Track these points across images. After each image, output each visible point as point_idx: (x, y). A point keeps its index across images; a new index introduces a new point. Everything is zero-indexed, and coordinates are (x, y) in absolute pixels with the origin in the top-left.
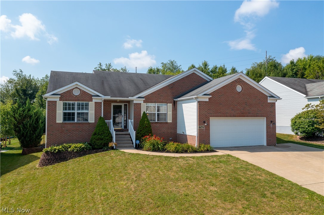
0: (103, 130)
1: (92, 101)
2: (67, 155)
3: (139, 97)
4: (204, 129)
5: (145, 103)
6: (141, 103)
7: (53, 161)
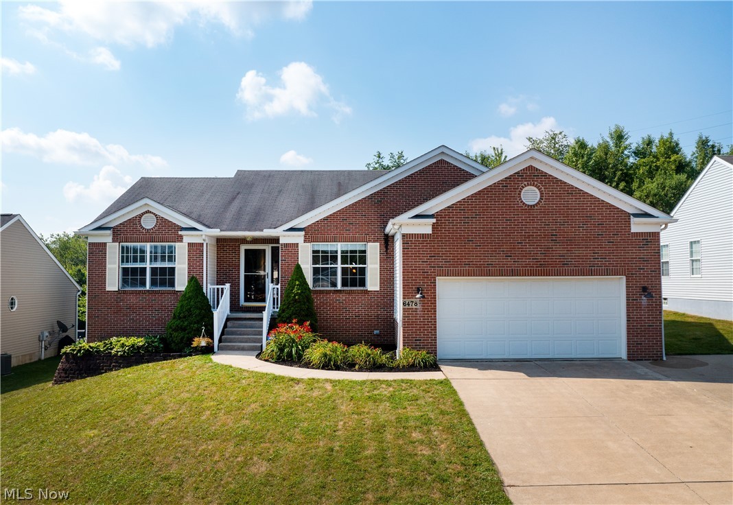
0: (191, 307)
1: (181, 241)
2: (103, 363)
3: (292, 229)
4: (418, 307)
5: (309, 242)
6: (297, 244)
7: (74, 374)
